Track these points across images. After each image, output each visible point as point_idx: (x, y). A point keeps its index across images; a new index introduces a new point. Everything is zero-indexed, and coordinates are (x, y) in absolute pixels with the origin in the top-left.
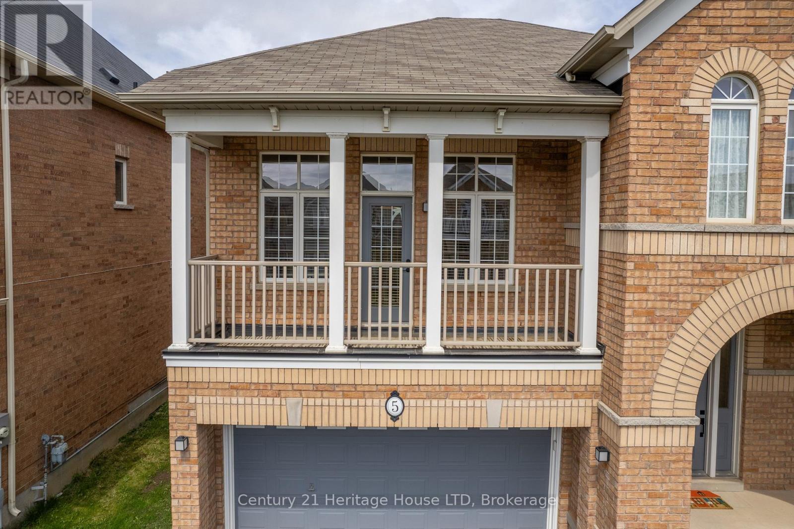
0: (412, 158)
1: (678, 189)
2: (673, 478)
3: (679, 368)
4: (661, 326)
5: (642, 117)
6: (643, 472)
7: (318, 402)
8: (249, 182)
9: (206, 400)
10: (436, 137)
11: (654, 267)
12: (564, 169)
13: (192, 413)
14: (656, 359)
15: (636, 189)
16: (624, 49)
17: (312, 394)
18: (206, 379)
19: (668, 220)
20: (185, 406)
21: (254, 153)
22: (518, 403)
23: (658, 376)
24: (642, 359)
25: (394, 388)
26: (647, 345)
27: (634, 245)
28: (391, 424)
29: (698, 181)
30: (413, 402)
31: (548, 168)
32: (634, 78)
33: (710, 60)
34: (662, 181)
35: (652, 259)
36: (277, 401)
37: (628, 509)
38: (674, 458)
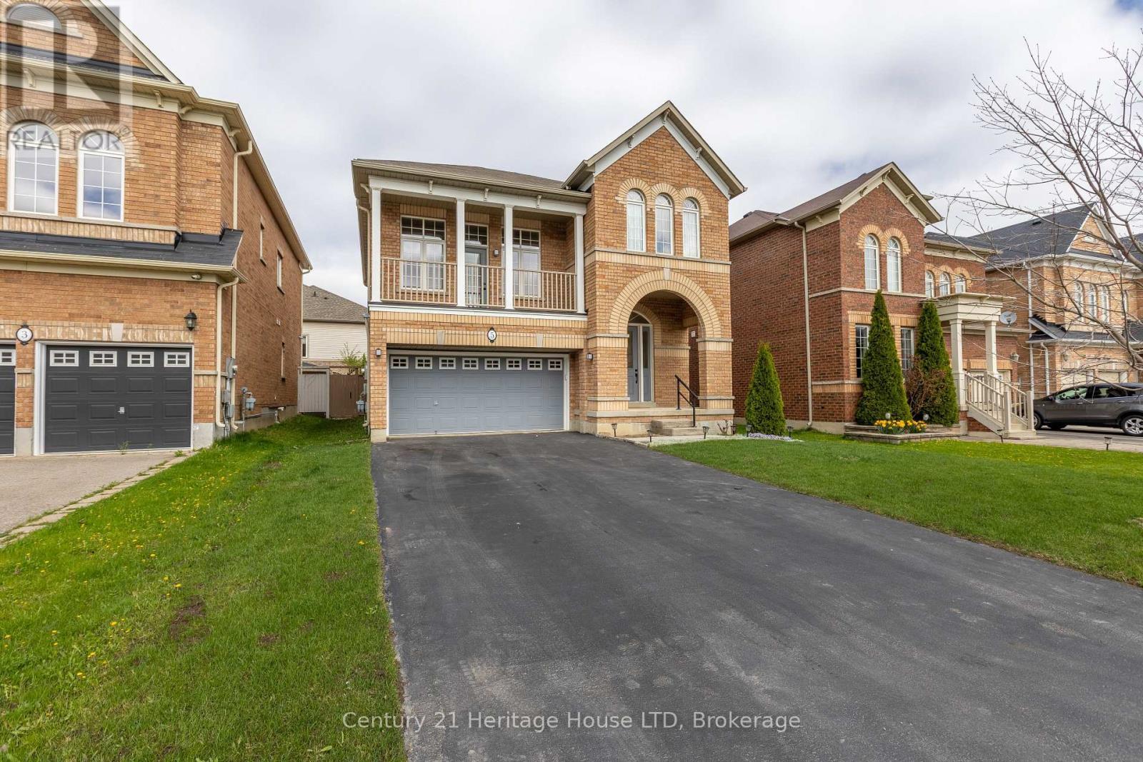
0: (486, 228)
1: (615, 235)
4: (611, 294)
5: (599, 202)
6: (607, 359)
7: (453, 332)
8: (395, 231)
9: (392, 330)
10: (509, 206)
11: (607, 267)
12: (565, 239)
13: (384, 337)
14: (610, 308)
15: (599, 233)
16: (592, 173)
17: (450, 328)
18: (392, 318)
19: (612, 248)
20: (381, 333)
21: (398, 215)
22: (550, 336)
23: (612, 315)
24: (604, 308)
25: (491, 326)
26: (606, 302)
27: (599, 257)
28: (490, 344)
29: (623, 232)
30: (501, 334)
31: (556, 238)
32: (596, 185)
33: (625, 182)
34: (609, 230)
35: (606, 264)
36: (432, 331)
37: (602, 376)
38: (619, 353)
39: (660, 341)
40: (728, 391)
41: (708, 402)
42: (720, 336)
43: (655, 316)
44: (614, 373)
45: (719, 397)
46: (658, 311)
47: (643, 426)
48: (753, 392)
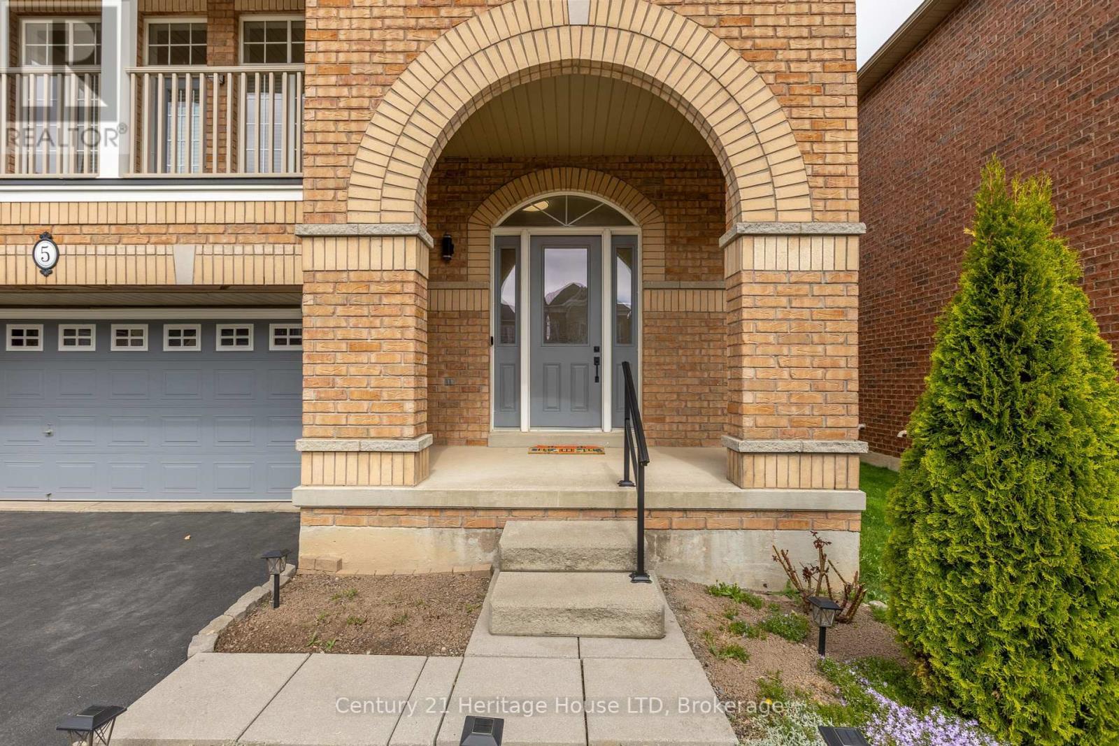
2: (386, 320)
3: (387, 150)
4: (359, 89)
6: (340, 310)
11: (346, 3)
14: (354, 138)
22: (218, 249)
23: (357, 163)
24: (331, 138)
25: (45, 229)
26: (339, 118)
28: (42, 280)
30: (71, 249)
37: (319, 369)
38: (387, 288)
39: (663, 270)
40: (842, 421)
41: (747, 461)
42: (807, 216)
43: (646, 202)
44: (364, 358)
45: (794, 445)
46: (657, 188)
47: (474, 541)
48: (930, 461)
